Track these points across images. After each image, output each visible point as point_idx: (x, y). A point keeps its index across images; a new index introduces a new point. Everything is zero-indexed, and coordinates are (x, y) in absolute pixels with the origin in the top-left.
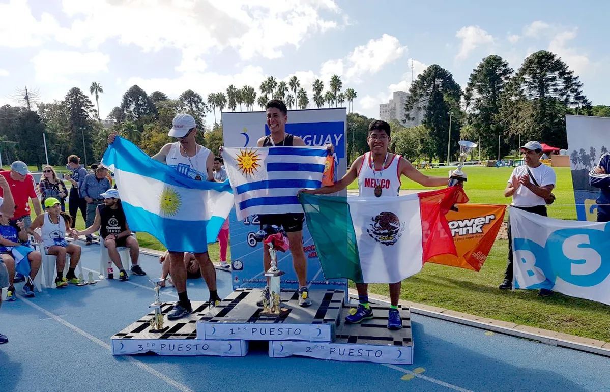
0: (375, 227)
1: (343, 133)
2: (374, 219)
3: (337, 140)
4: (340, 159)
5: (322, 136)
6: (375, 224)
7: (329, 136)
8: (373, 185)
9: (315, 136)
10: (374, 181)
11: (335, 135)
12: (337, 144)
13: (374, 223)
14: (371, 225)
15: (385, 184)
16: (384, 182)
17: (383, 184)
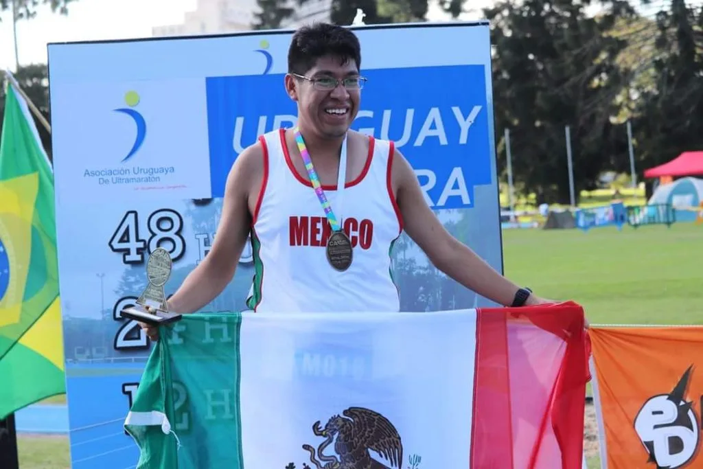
0: (320, 455)
1: (482, 102)
2: (323, 425)
3: (465, 125)
4: (475, 187)
5: (410, 113)
6: (321, 448)
7: (435, 113)
8: (319, 237)
9: (387, 114)
10: (319, 226)
11: (456, 111)
12: (463, 139)
13: (316, 442)
14: (306, 447)
15: (357, 234)
16: (355, 229)
17: (353, 233)
